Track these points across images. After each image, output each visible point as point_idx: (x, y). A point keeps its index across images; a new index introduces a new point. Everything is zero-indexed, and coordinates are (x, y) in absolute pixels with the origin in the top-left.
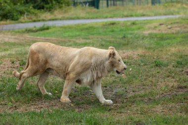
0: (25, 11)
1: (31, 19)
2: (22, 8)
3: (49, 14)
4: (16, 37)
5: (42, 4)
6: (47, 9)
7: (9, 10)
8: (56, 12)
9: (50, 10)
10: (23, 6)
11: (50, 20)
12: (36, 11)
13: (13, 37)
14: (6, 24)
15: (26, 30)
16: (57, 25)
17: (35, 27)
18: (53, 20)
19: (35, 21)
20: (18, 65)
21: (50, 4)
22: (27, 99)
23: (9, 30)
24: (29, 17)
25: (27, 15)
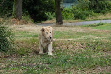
0: (89, 14)
1: (93, 19)
2: (87, 12)
3: (103, 16)
4: (84, 29)
5: (99, 10)
6: (102, 13)
7: (79, 14)
8: (107, 15)
9: (104, 14)
10: (88, 11)
11: (104, 19)
12: (96, 14)
13: (82, 29)
14: (78, 22)
15: (90, 25)
16: (108, 22)
17: (95, 23)
18: (106, 19)
19: (95, 20)
20: (85, 46)
21: (104, 10)
22: (90, 66)
23: (80, 26)
24: (91, 17)
25: (90, 16)
